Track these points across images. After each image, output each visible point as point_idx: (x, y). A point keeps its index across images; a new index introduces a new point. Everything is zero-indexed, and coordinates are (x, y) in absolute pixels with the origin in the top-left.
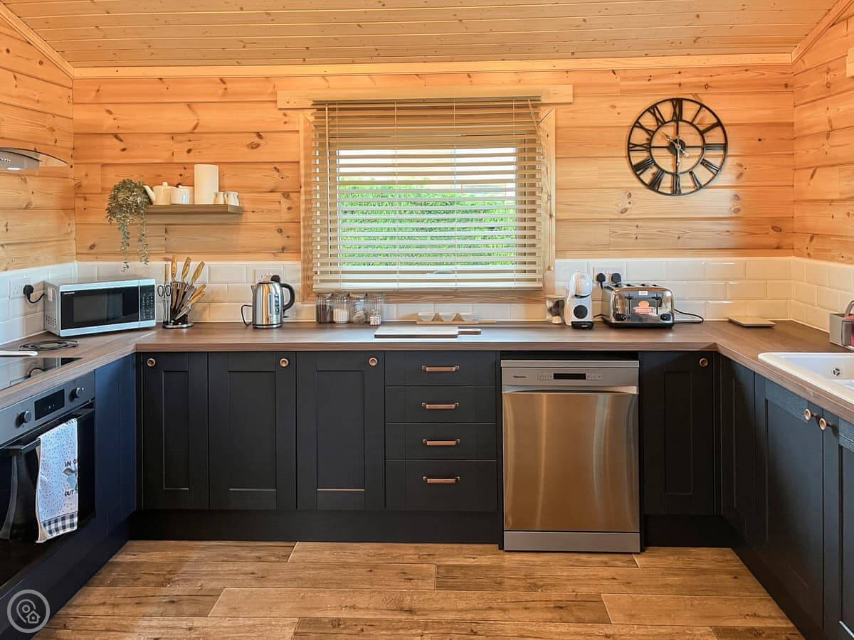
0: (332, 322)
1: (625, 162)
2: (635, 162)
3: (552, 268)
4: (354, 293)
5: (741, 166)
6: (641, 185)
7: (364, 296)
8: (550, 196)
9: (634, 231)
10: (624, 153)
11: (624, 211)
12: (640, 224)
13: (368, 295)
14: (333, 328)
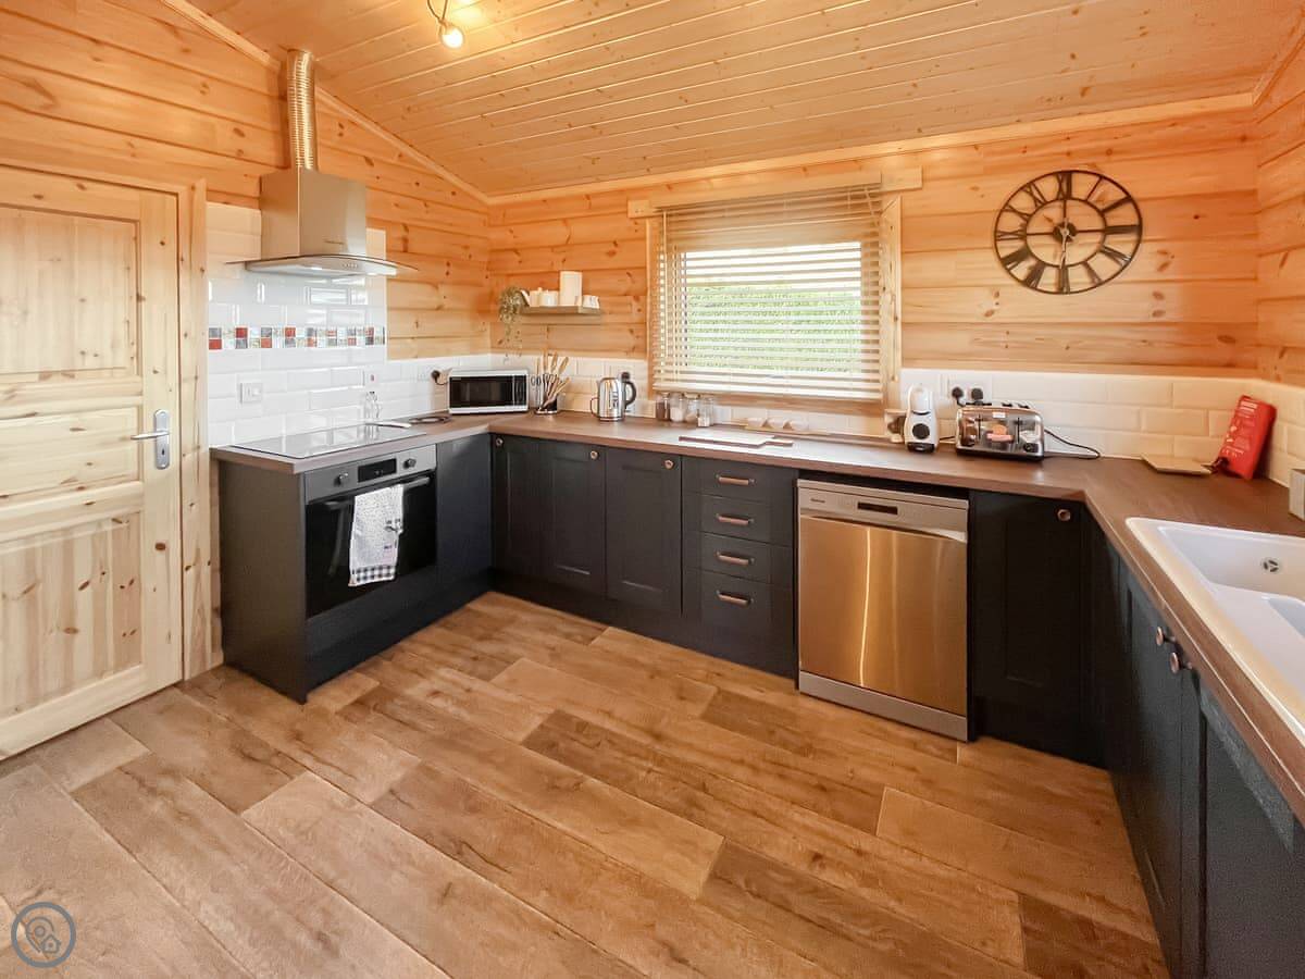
0: (669, 420)
1: (991, 255)
2: (1003, 253)
3: (896, 378)
4: (688, 393)
5: (1164, 253)
6: (1013, 282)
7: (696, 397)
8: (893, 296)
9: (1003, 338)
10: (989, 243)
11: (989, 314)
12: (1010, 329)
13: (699, 395)
14: (669, 427)
